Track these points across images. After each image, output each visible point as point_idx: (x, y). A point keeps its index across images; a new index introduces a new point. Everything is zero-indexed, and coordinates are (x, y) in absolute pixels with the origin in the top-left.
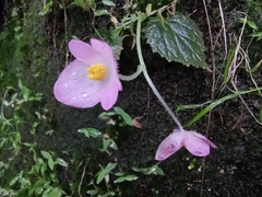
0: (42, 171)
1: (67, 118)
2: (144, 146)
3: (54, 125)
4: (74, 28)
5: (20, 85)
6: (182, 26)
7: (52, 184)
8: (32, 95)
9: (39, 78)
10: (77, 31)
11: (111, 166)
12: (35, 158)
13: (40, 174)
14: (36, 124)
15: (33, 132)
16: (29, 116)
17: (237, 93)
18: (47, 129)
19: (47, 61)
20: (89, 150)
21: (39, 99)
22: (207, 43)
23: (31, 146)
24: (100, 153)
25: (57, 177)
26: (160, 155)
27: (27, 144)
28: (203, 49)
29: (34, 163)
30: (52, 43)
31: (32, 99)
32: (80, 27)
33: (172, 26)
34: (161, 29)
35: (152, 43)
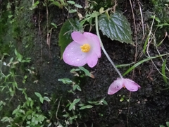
0: (31, 105)
1: (47, 73)
2: (95, 89)
3: (38, 77)
4: (52, 18)
5: (16, 53)
6: (118, 19)
7: (37, 113)
8: (23, 59)
9: (28, 49)
10: (54, 20)
11: (76, 101)
12: (26, 97)
13: (30, 107)
14: (26, 77)
15: (24, 82)
16: (21, 72)
17: (150, 58)
18: (33, 80)
19: (33, 38)
20: (61, 92)
21: (29, 61)
23: (23, 91)
24: (68, 93)
25: (41, 109)
27: (20, 89)
28: (131, 33)
29: (25, 101)
30: (37, 27)
31: (24, 61)
32: (56, 18)
33: (113, 19)
34: (107, 21)
35: (103, 29)
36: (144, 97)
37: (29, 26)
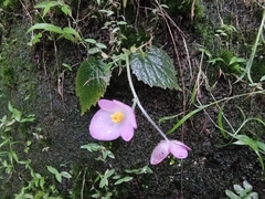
0: (42, 185)
1: (61, 135)
3: (49, 142)
4: (63, 56)
5: (10, 108)
6: (157, 56)
7: (51, 194)
8: (23, 116)
9: (30, 101)
10: (67, 59)
11: (108, 173)
12: (32, 174)
13: (39, 188)
14: (29, 143)
15: (26, 151)
16: (21, 135)
18: (41, 146)
19: (36, 86)
20: (85, 160)
21: (32, 120)
22: (177, 68)
23: (27, 164)
24: (96, 162)
25: (56, 188)
26: (154, 160)
27: (22, 162)
28: (175, 73)
29: (30, 178)
31: (24, 120)
32: (69, 55)
33: (150, 57)
34: (143, 61)
36: (202, 155)
37: (29, 67)
